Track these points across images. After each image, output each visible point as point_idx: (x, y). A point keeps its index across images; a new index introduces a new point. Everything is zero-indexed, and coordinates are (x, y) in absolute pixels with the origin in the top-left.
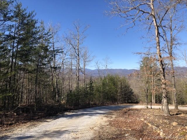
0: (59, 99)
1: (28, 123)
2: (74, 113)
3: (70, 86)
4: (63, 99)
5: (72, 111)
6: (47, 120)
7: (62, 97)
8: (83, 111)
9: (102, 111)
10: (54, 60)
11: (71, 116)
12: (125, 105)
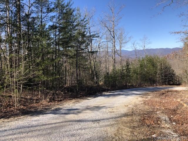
0: (97, 81)
1: (73, 100)
2: (111, 93)
3: (107, 69)
4: (101, 80)
5: (109, 91)
6: (88, 98)
7: (100, 79)
8: (119, 92)
9: (138, 92)
10: (91, 45)
11: (109, 96)
12: (164, 86)
